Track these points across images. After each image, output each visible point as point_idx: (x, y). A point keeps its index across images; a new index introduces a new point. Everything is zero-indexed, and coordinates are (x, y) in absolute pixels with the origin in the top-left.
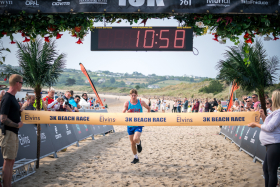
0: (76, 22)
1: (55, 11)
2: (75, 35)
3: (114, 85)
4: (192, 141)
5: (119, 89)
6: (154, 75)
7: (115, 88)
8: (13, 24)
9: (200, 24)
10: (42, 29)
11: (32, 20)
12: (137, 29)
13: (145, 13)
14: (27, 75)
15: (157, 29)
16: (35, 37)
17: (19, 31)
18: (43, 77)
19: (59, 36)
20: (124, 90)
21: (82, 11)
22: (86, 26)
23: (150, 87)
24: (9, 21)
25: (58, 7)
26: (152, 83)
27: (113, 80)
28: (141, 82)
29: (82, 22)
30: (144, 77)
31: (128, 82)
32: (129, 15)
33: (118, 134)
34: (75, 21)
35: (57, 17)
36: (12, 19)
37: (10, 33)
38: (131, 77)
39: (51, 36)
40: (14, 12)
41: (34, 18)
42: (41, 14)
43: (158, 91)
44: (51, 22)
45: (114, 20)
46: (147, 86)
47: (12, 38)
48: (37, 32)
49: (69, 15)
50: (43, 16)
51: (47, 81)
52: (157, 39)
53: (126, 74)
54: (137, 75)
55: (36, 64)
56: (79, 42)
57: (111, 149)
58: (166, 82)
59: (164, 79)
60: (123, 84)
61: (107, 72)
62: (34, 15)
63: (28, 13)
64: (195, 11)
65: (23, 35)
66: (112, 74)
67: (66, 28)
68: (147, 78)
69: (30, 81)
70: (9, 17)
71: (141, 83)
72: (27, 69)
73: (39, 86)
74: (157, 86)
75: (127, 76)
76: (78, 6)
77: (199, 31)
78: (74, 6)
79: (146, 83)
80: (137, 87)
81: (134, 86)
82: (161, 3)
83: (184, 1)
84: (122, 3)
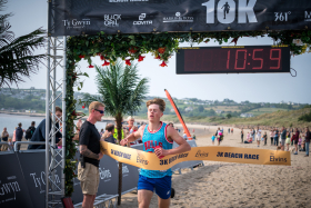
1: (136, 31)
2: (159, 57)
3: (202, 113)
5: (208, 118)
6: (247, 102)
7: (204, 117)
8: (91, 46)
9: (297, 42)
10: (122, 51)
11: (112, 41)
12: (227, 49)
13: (236, 31)
14: (107, 102)
15: (249, 48)
16: (115, 59)
17: (98, 54)
18: (124, 104)
19: (141, 59)
20: (213, 120)
21: (166, 30)
22: (170, 46)
23: (243, 116)
24: (87, 43)
25: (140, 27)
26: (244, 112)
27: (201, 109)
28: (233, 110)
29: (166, 43)
30: (236, 104)
31: (218, 111)
32: (218, 33)
33: (208, 167)
34: (159, 42)
35: (139, 38)
36: (90, 41)
37: (88, 57)
38: (221, 104)
39: (132, 59)
40: (92, 33)
41: (114, 39)
42: (121, 35)
43: (252, 120)
44: (132, 43)
45: (201, 40)
46: (239, 114)
47: (90, 61)
48: (118, 54)
49: (151, 35)
50: (123, 37)
51: (129, 108)
52: (249, 59)
53: (216, 102)
54: (229, 103)
55: (116, 90)
56: (164, 64)
57: (201, 184)
58: (261, 110)
59: (258, 106)
60: (213, 113)
61: (194, 100)
62: (114, 36)
63: (107, 34)
64: (292, 27)
65: (102, 58)
66: (200, 101)
67: (149, 50)
68: (240, 105)
69: (111, 109)
70: (86, 39)
71: (233, 111)
72: (107, 96)
73: (120, 114)
74: (251, 114)
75: (217, 103)
76: (162, 25)
77: (297, 50)
78: (157, 25)
79: (238, 111)
80: (229, 116)
81: (225, 115)
82: (253, 19)
83: (279, 17)
84: (210, 20)
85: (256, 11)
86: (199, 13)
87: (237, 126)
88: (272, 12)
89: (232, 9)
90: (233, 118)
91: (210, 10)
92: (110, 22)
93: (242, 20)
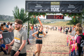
0: (43, 14)
4: (64, 37)
9: (65, 15)
10: (37, 15)
11: (36, 13)
12: (54, 15)
13: (56, 13)
15: (58, 15)
21: (45, 12)
22: (45, 15)
24: (32, 14)
25: (40, 11)
28: (49, 21)
35: (40, 13)
40: (33, 12)
43: (54, 24)
45: (50, 14)
49: (42, 13)
50: (38, 13)
52: (58, 17)
56: (44, 17)
64: (65, 12)
76: (44, 11)
77: (65, 16)
82: (59, 11)
83: (63, 11)
84: (52, 11)
85: (59, 10)
86: (50, 10)
87: (50, 26)
88: (62, 10)
89: (55, 9)
91: (52, 9)
92: (36, 10)
93: (57, 11)
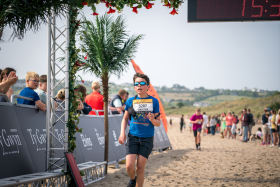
2: (168, 5)
6: (202, 88)
19: (149, 6)
23: (197, 105)
26: (199, 100)
28: (185, 97)
30: (188, 91)
31: (166, 99)
37: (92, 4)
38: (170, 91)
39: (140, 7)
46: (192, 103)
47: (94, 8)
53: (164, 88)
54: (179, 89)
56: (174, 12)
58: (219, 98)
59: (216, 93)
65: (107, 5)
68: (193, 93)
71: (184, 99)
73: (106, 74)
74: (206, 103)
75: (164, 90)
79: (191, 99)
80: (181, 105)
81: (175, 104)
90: (185, 108)
